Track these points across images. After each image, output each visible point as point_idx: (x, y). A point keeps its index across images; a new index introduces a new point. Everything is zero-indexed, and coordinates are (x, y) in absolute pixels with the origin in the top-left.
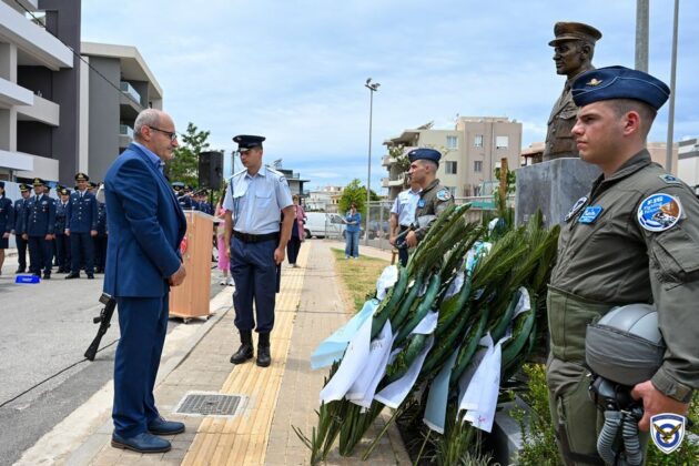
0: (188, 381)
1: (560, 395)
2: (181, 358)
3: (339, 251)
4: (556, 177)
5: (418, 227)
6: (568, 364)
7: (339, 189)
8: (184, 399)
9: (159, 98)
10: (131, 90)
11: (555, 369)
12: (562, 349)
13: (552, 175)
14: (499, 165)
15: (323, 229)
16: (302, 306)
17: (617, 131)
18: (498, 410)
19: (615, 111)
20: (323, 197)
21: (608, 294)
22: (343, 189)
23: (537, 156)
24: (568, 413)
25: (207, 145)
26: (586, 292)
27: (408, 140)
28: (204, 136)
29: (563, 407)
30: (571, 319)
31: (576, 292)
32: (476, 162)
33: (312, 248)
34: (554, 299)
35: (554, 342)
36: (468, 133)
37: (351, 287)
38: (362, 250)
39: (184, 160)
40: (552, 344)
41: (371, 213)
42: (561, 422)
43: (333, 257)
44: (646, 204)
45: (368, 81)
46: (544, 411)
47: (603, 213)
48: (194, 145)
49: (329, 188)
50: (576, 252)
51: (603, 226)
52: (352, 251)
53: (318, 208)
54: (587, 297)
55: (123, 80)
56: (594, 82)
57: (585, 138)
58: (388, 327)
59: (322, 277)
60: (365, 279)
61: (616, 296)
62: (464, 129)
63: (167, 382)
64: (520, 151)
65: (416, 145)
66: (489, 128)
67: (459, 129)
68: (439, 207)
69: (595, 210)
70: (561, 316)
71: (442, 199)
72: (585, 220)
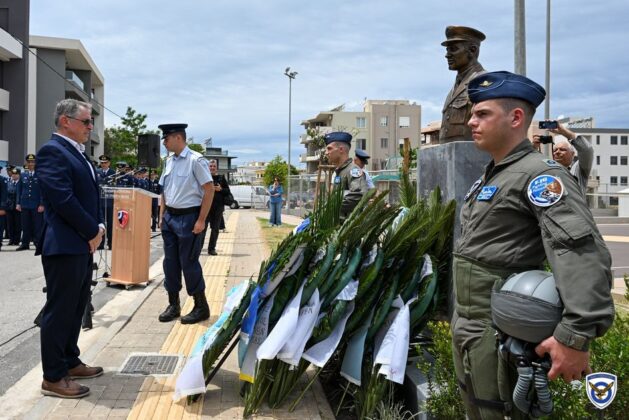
0: (130, 343)
1: (467, 347)
2: (123, 322)
3: (264, 220)
4: (450, 158)
6: (473, 321)
7: (263, 164)
8: (127, 361)
9: (102, 85)
10: (75, 78)
11: (460, 326)
12: (467, 308)
14: (402, 142)
15: (249, 199)
16: (232, 270)
17: (506, 124)
18: (409, 363)
19: (504, 108)
20: (249, 171)
21: (507, 260)
22: (266, 165)
23: (434, 134)
24: (473, 363)
25: (145, 127)
26: (489, 258)
27: (322, 121)
28: (142, 118)
29: (469, 359)
30: (475, 282)
32: (382, 140)
33: (240, 218)
34: (460, 265)
35: (459, 302)
36: (374, 114)
39: (124, 140)
40: (456, 305)
41: (291, 186)
42: (466, 372)
43: (258, 226)
44: (533, 184)
45: (287, 70)
46: (448, 363)
47: (497, 191)
48: (132, 126)
49: (254, 163)
50: (478, 225)
51: (499, 202)
52: (275, 220)
53: (245, 181)
54: (490, 262)
55: (68, 69)
56: (486, 83)
57: (479, 129)
58: (316, 295)
59: (249, 244)
61: (513, 262)
62: (371, 111)
63: (111, 345)
64: (420, 129)
65: (330, 125)
66: (393, 110)
67: (367, 111)
68: (353, 183)
69: (491, 189)
70: (466, 279)
71: (355, 176)
72: (483, 197)
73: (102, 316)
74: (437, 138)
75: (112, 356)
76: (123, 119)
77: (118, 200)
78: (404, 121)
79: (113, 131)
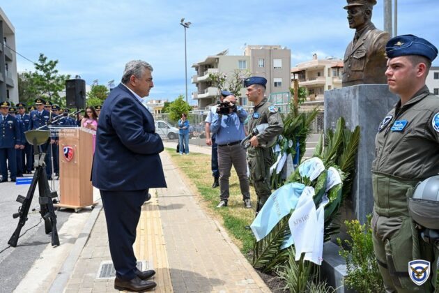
1: (389, 237)
2: (87, 237)
3: (170, 150)
4: (355, 97)
5: (257, 132)
6: (392, 219)
7: (159, 102)
8: (101, 267)
12: (387, 210)
13: (351, 95)
17: (413, 75)
19: (412, 62)
22: (162, 103)
23: (301, 73)
25: (56, 71)
26: (403, 173)
27: (210, 64)
28: (53, 64)
29: (391, 245)
30: (393, 191)
31: (396, 174)
34: (380, 180)
36: (253, 57)
37: (190, 176)
38: (192, 148)
39: (37, 83)
40: (376, 207)
42: (388, 254)
43: (168, 154)
44: (436, 117)
45: (182, 20)
47: (408, 125)
48: (45, 71)
50: (393, 149)
51: (409, 132)
54: (403, 176)
56: (399, 43)
57: (394, 78)
60: (198, 170)
61: (420, 174)
62: (250, 55)
63: (83, 257)
64: (290, 69)
65: (217, 68)
66: (268, 54)
67: (247, 54)
68: (271, 117)
69: (402, 123)
70: (386, 189)
71: (273, 112)
72: (396, 129)
73: (63, 235)
74: (304, 77)
75: (87, 265)
76: (36, 64)
77: (63, 138)
78: (277, 63)
79: (27, 76)
